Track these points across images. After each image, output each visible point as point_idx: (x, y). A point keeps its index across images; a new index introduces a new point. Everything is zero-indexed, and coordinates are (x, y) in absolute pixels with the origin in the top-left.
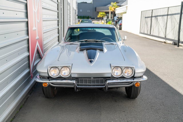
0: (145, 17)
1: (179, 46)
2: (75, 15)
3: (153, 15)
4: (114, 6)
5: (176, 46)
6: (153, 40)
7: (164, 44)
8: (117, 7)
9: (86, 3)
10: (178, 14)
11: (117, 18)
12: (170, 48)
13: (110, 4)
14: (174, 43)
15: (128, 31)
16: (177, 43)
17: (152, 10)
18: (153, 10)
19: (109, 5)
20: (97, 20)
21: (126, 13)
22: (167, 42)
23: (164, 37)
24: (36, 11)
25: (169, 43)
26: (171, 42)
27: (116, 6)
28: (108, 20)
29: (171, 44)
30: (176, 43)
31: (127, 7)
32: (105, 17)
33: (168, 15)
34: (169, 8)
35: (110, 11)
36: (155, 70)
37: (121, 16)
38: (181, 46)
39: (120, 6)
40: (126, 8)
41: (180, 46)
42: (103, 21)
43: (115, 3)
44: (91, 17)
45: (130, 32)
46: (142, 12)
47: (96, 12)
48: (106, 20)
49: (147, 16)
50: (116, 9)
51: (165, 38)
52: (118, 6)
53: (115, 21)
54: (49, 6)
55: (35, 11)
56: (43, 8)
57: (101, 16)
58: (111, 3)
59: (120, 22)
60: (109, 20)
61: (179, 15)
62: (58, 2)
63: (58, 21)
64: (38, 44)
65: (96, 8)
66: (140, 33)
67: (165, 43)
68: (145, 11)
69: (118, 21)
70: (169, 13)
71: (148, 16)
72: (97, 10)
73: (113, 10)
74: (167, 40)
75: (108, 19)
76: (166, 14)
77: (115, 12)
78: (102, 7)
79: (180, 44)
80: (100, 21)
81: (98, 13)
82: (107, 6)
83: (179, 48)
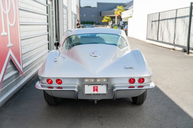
0: (152, 20)
1: (188, 53)
2: (75, 20)
3: (161, 19)
4: (120, 10)
5: (186, 53)
6: (161, 47)
7: (172, 51)
8: (123, 11)
9: (90, 7)
10: (187, 16)
11: (123, 23)
12: (179, 55)
13: (116, 8)
14: (183, 50)
15: (134, 38)
16: (187, 50)
17: (159, 13)
18: (161, 13)
19: (114, 9)
20: (103, 25)
21: (131, 17)
22: (176, 49)
23: (173, 43)
24: (7, 12)
25: (178, 50)
26: (181, 49)
27: (122, 9)
28: (113, 26)
29: (180, 51)
30: (185, 50)
31: (133, 10)
32: (110, 22)
33: (176, 18)
34: (177, 10)
35: (116, 15)
36: (157, 82)
37: (127, 21)
38: (192, 53)
39: (127, 10)
40: (131, 12)
41: (190, 54)
42: (108, 27)
43: (122, 6)
44: (95, 23)
45: (136, 38)
46: (149, 15)
47: (101, 17)
48: (112, 25)
49: (153, 20)
50: (122, 13)
51: (174, 45)
52: (124, 9)
53: (120, 26)
54: (33, 8)
55: (5, 12)
56: (19, 9)
57: (106, 21)
58: (117, 6)
59: (126, 27)
60: (115, 26)
61: (188, 18)
62: (47, 4)
63: (48, 25)
64: (10, 52)
65: (101, 13)
66: (147, 39)
67: (174, 49)
68: (151, 14)
69: (123, 26)
70: (178, 16)
71: (155, 20)
72: (102, 15)
73: (119, 14)
74: (176, 47)
75: (114, 24)
76: (174, 17)
77: (121, 17)
78: (108, 11)
79: (190, 51)
80: (105, 27)
81: (103, 17)
82: (113, 10)
83: (189, 55)
